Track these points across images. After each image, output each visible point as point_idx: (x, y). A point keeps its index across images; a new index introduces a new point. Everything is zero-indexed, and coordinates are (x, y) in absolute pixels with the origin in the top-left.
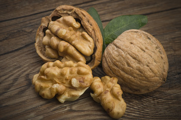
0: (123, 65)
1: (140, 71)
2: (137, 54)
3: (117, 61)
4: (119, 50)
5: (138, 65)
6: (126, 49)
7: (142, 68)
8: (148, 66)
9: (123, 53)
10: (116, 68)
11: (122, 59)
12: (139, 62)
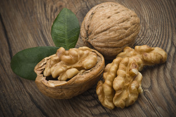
0: (124, 33)
1: (134, 24)
2: (121, 17)
3: (119, 36)
4: (111, 29)
5: (129, 22)
6: (113, 23)
7: (132, 21)
8: (131, 16)
9: (116, 27)
10: (121, 41)
11: (120, 30)
12: (127, 20)
